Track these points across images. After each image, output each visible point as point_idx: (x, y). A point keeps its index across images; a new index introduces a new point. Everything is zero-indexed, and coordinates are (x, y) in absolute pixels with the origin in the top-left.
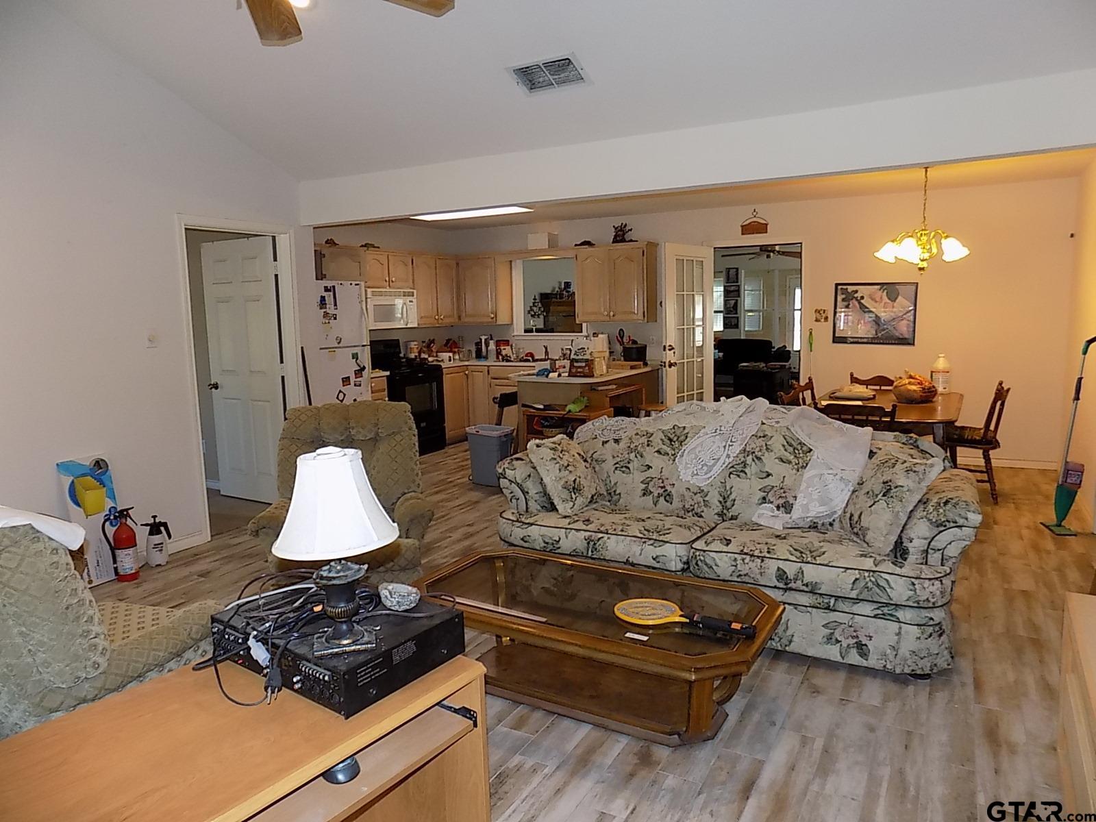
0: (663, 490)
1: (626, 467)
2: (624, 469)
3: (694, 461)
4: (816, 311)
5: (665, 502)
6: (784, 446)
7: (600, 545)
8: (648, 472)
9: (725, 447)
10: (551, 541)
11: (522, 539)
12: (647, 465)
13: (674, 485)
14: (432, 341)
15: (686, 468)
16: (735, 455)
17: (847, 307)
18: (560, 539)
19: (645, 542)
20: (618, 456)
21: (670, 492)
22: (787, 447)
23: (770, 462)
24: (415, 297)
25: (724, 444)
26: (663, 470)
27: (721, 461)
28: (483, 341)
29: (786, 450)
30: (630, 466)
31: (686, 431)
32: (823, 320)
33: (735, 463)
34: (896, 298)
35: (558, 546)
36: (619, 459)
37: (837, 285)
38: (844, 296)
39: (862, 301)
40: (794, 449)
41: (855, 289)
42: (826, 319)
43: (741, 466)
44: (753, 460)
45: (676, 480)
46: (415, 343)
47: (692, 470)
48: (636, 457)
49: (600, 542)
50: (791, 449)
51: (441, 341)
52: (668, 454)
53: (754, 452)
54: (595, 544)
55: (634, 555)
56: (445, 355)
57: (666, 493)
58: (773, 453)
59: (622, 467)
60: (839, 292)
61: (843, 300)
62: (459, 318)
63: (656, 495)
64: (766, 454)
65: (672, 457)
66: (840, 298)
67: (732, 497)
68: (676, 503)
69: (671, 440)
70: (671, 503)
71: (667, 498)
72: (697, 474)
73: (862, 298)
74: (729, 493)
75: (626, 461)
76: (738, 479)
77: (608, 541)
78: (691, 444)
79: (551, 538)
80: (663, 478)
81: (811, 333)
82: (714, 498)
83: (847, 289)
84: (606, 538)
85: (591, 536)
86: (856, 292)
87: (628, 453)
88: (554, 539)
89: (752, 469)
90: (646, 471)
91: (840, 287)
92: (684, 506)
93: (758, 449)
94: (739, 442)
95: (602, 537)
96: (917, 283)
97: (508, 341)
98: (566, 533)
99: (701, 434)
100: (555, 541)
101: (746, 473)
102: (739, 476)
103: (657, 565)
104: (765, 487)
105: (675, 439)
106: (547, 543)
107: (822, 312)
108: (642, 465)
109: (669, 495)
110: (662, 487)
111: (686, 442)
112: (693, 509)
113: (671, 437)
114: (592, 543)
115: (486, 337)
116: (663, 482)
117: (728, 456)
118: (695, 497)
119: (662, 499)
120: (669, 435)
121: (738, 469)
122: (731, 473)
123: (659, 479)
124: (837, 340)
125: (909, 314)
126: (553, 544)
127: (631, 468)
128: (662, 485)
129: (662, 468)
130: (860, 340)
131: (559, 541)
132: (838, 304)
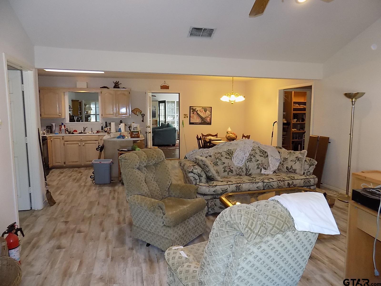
0: (230, 169)
1: (216, 164)
2: (216, 165)
3: (237, 159)
4: (184, 115)
5: (231, 173)
6: (260, 152)
7: (240, 187)
8: (224, 165)
9: (244, 154)
10: (224, 190)
11: (214, 192)
12: (223, 163)
13: (233, 167)
15: (236, 162)
16: (248, 156)
17: (193, 113)
18: (227, 188)
19: (253, 183)
20: (213, 161)
21: (232, 170)
22: (261, 152)
23: (258, 157)
25: (244, 153)
26: (229, 163)
27: (245, 158)
28: (54, 125)
29: (260, 153)
30: (218, 163)
31: (232, 151)
32: (186, 117)
33: (248, 158)
34: (206, 111)
35: (227, 191)
36: (214, 162)
37: (190, 107)
38: (192, 110)
39: (197, 112)
40: (262, 152)
41: (195, 108)
42: (187, 117)
43: (250, 159)
44: (253, 157)
45: (233, 166)
47: (237, 162)
48: (219, 160)
49: (240, 186)
50: (262, 153)
52: (229, 158)
53: (253, 155)
54: (239, 187)
55: (251, 188)
57: (231, 170)
58: (257, 154)
59: (215, 164)
60: (191, 109)
61: (192, 111)
63: (228, 171)
64: (256, 155)
65: (231, 159)
66: (191, 111)
67: (249, 168)
68: (234, 173)
69: (229, 154)
70: (233, 173)
71: (232, 172)
72: (239, 163)
73: (197, 111)
74: (248, 167)
75: (216, 162)
76: (250, 163)
77: (243, 185)
78: (235, 155)
79: (224, 189)
80: (229, 166)
81: (183, 121)
82: (244, 169)
83: (193, 108)
84: (242, 185)
85: (237, 185)
86: (196, 109)
87: (216, 160)
88: (225, 189)
89: (253, 159)
90: (223, 164)
91: (191, 107)
92: (237, 173)
93: (253, 154)
94: (248, 152)
95: (240, 185)
96: (211, 107)
97: (64, 125)
98: (229, 186)
99: (237, 151)
100: (226, 189)
101: (252, 161)
102: (250, 162)
103: (258, 189)
104: (258, 164)
105: (230, 153)
106: (223, 191)
107: (186, 115)
108: (222, 163)
109: (232, 171)
110: (229, 169)
111: (233, 154)
112: (239, 174)
113: (228, 153)
114: (238, 187)
116: (229, 167)
117: (246, 157)
118: (239, 170)
119: (230, 172)
120: (227, 152)
121: (250, 160)
122: (248, 161)
123: (228, 166)
124: (191, 123)
125: (210, 116)
126: (225, 190)
127: (218, 164)
128: (229, 168)
129: (228, 163)
130: (197, 124)
131: (227, 189)
132: (191, 112)
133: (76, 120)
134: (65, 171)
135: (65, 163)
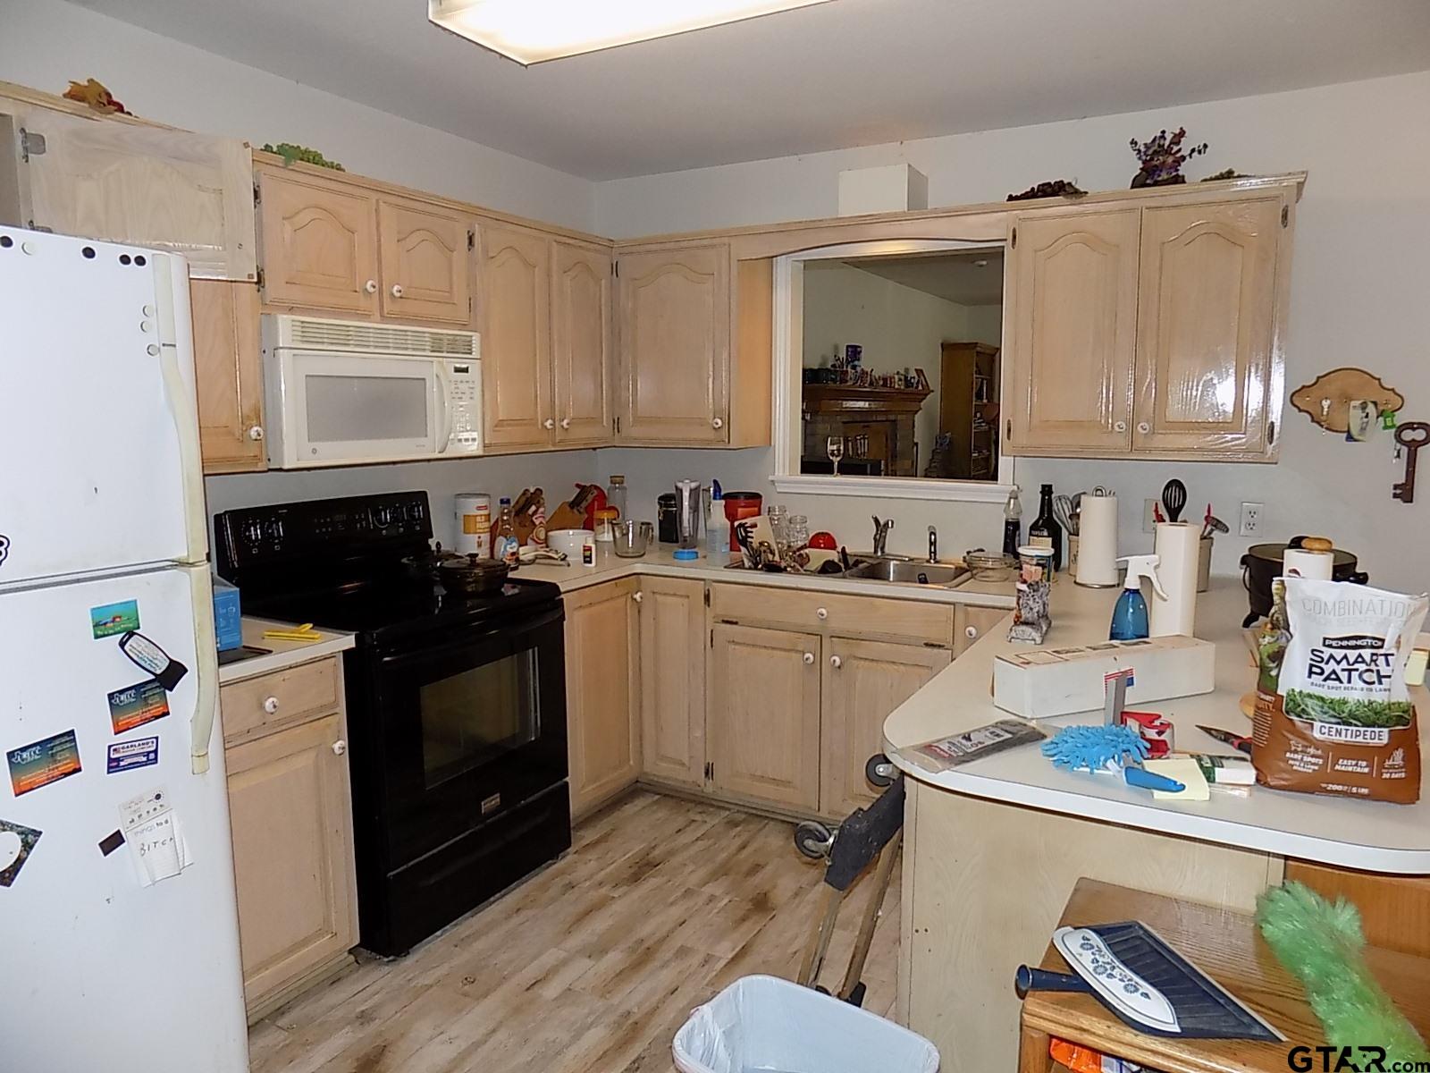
14: (533, 498)
24: (476, 353)
28: (686, 494)
46: (482, 502)
51: (557, 497)
56: (572, 540)
62: (616, 424)
97: (757, 497)
115: (693, 485)
133: (839, 462)
134: (686, 846)
135: (709, 772)
